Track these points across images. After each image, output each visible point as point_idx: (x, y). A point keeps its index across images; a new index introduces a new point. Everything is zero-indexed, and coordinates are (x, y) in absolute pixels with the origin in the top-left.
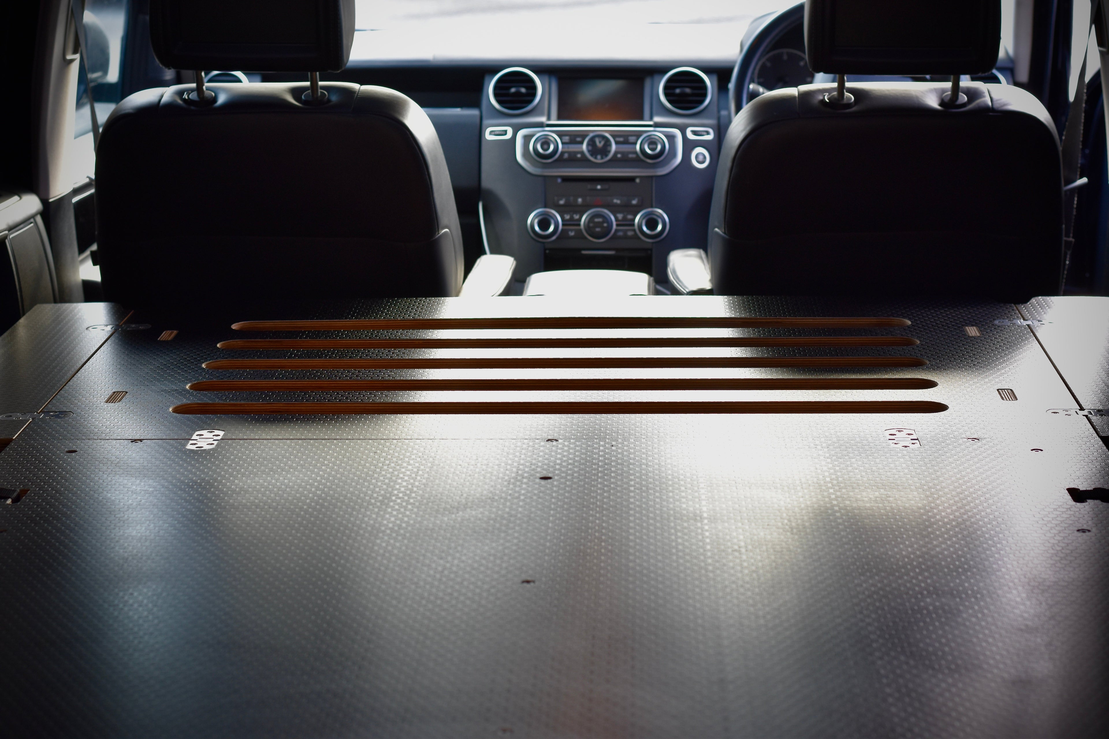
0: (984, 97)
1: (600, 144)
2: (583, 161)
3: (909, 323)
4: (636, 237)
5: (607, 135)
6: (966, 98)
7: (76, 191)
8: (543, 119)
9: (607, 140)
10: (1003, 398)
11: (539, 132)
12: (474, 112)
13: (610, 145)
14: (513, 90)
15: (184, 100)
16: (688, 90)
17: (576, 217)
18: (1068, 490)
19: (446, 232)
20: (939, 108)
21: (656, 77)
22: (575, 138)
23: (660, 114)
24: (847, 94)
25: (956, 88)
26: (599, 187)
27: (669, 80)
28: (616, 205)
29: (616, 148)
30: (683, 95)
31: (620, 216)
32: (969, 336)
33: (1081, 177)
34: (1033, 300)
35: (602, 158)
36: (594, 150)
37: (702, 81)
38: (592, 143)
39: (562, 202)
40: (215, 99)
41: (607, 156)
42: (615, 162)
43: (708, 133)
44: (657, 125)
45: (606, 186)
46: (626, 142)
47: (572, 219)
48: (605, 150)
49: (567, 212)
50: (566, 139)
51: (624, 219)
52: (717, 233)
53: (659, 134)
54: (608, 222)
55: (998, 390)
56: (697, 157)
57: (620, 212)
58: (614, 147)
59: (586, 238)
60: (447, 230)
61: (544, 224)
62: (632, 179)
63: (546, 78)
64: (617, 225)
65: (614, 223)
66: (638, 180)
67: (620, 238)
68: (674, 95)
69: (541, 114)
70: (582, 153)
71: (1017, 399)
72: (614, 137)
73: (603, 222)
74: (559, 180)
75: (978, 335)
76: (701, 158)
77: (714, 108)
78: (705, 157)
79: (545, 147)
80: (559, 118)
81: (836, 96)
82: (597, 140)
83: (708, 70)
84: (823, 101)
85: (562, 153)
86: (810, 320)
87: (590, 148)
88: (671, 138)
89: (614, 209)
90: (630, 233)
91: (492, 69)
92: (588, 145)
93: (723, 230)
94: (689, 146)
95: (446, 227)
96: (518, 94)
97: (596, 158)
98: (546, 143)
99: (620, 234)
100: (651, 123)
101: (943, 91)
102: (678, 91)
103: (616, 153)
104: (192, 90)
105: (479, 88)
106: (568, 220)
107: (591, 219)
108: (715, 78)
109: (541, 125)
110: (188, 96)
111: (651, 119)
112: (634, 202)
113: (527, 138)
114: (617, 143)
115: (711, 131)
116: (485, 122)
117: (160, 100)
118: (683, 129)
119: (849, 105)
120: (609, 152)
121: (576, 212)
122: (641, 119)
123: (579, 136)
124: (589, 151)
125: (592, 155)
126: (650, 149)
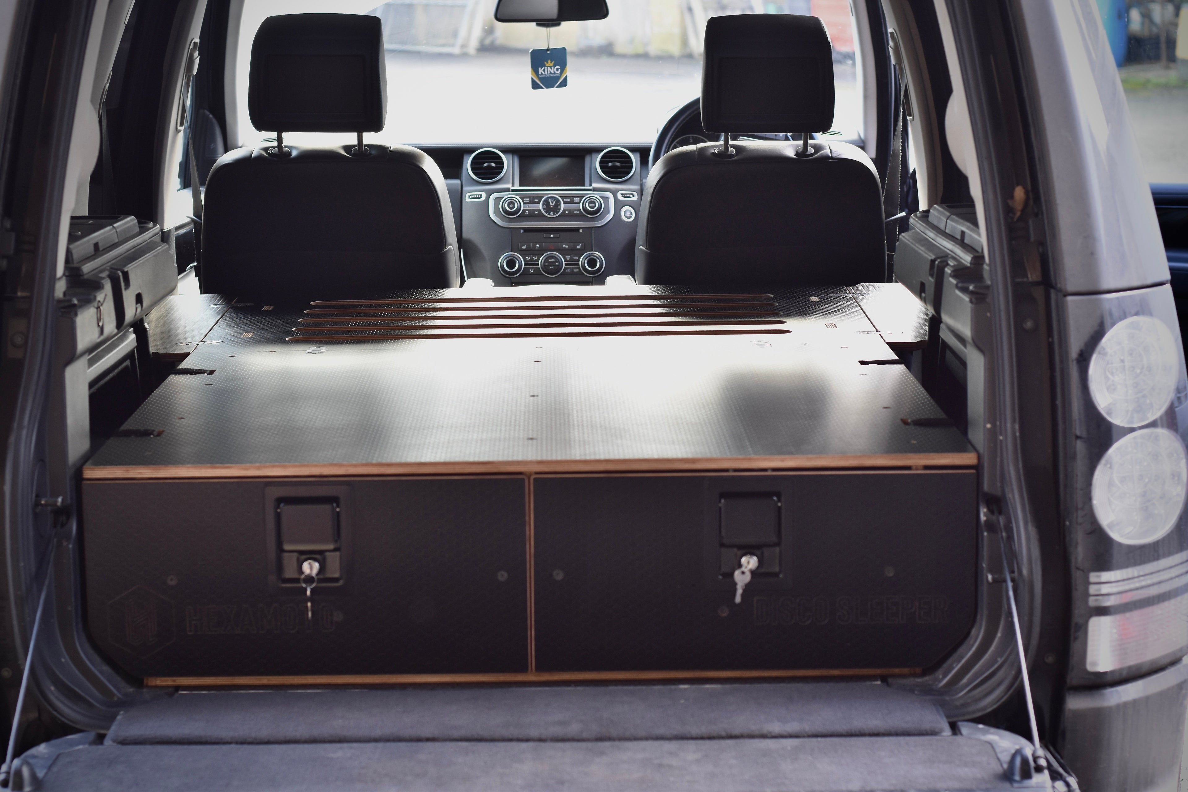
0: (826, 149)
1: (552, 203)
2: (540, 217)
3: (773, 296)
4: (580, 273)
5: (557, 197)
6: (813, 151)
7: (178, 228)
8: (509, 186)
9: (558, 201)
10: (828, 327)
11: (506, 195)
12: (457, 182)
13: (560, 205)
14: (485, 165)
15: (269, 154)
16: (618, 164)
17: (535, 258)
18: (859, 361)
19: (450, 248)
20: (795, 157)
21: (594, 155)
22: (533, 200)
23: (596, 182)
24: (730, 149)
25: (806, 144)
26: (552, 236)
27: (603, 157)
28: (565, 249)
29: (564, 206)
30: (614, 167)
31: (568, 257)
32: (812, 302)
33: (901, 212)
34: (859, 285)
35: (554, 214)
36: (548, 209)
37: (629, 157)
38: (546, 202)
39: (524, 248)
40: (290, 154)
41: (557, 212)
42: (564, 217)
43: (633, 196)
44: (595, 190)
45: (558, 235)
46: (572, 202)
47: (532, 260)
48: (556, 209)
49: (528, 255)
50: (527, 200)
51: (571, 259)
52: (641, 250)
53: (597, 195)
54: (559, 262)
55: (826, 324)
56: (625, 213)
57: (568, 255)
58: (563, 206)
59: (543, 274)
60: (451, 247)
61: (511, 263)
62: (576, 230)
63: (510, 156)
64: (566, 264)
65: (564, 263)
66: (581, 231)
67: (568, 274)
68: (608, 167)
69: (508, 183)
70: (539, 210)
71: (837, 327)
72: (562, 198)
73: (556, 262)
74: (522, 231)
75: (818, 300)
76: (628, 214)
77: (638, 176)
78: (631, 214)
79: (511, 206)
80: (520, 185)
81: (723, 150)
82: (550, 201)
83: (633, 149)
84: (714, 154)
85: (524, 211)
86: (705, 296)
87: (545, 207)
88: (606, 199)
89: (563, 252)
90: (576, 270)
91: (469, 150)
92: (543, 204)
93: (646, 247)
94: (619, 206)
95: (451, 245)
96: (490, 167)
97: (549, 214)
98: (511, 203)
99: (569, 271)
100: (591, 188)
101: (798, 146)
102: (610, 164)
103: (564, 210)
104: (274, 147)
105: (459, 165)
106: (528, 261)
107: (546, 260)
108: (638, 155)
109: (507, 190)
110: (271, 151)
111: (591, 185)
112: (578, 247)
113: (498, 200)
114: (565, 203)
115: (635, 194)
116: (465, 189)
117: (251, 155)
118: (614, 193)
119: (732, 156)
120: (560, 209)
121: (535, 255)
122: (584, 185)
123: (536, 198)
124: (544, 209)
125: (546, 212)
126: (590, 207)
